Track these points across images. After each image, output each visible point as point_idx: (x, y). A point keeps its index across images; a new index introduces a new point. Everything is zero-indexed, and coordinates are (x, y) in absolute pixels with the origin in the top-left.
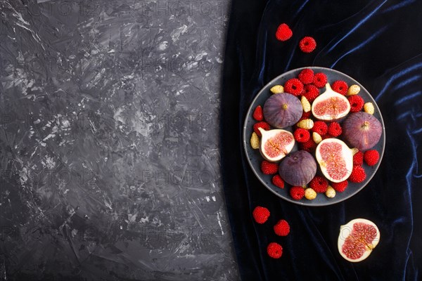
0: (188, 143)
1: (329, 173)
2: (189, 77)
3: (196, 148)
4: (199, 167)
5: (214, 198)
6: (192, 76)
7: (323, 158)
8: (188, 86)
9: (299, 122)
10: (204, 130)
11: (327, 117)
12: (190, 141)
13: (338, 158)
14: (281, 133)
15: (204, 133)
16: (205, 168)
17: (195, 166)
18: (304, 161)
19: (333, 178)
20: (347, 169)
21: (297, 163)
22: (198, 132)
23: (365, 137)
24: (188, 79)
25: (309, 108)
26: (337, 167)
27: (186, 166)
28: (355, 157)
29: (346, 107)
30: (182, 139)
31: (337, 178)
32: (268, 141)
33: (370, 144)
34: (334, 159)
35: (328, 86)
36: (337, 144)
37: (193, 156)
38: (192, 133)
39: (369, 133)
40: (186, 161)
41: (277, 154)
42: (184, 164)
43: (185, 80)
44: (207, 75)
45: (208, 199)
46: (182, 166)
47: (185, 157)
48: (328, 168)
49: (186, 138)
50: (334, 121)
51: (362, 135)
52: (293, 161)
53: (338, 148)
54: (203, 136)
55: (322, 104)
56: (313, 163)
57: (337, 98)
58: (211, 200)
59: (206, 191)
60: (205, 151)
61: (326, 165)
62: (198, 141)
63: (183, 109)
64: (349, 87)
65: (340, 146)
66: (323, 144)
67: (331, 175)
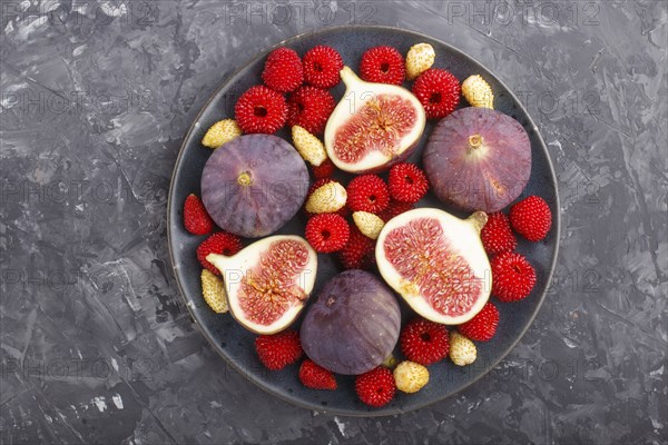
0: (34, 249)
1: (434, 306)
2: (26, 61)
3: (59, 260)
4: (69, 315)
5: (118, 401)
6: (35, 58)
7: (404, 274)
8: (24, 86)
9: (307, 199)
10: (80, 208)
11: (374, 159)
12: (41, 244)
13: (442, 257)
14: (273, 247)
15: (80, 216)
16: (88, 317)
17: (59, 315)
18: (354, 301)
19: (452, 314)
20: (477, 275)
21: (337, 314)
22: (61, 215)
23: (486, 175)
24: (24, 67)
25: (321, 151)
26: (447, 282)
27: (34, 313)
28: (486, 237)
29: (413, 114)
30: (16, 241)
31: (460, 310)
32: (244, 281)
33: (509, 186)
34: (433, 262)
35: (347, 75)
36: (424, 221)
37: (49, 284)
38: (45, 220)
39: (492, 163)
40: (33, 300)
41: (280, 309)
42: (26, 311)
43: (14, 71)
44: (77, 52)
45: (101, 405)
46: (20, 316)
47: (29, 290)
48: (426, 293)
49: (28, 234)
50: (397, 161)
51: (479, 171)
52: (328, 311)
53: (432, 230)
54: (77, 225)
55: (350, 130)
56: (380, 298)
57: (380, 98)
58: (111, 405)
59: (93, 382)
60: (85, 269)
61: (417, 288)
62: (62, 241)
63: (13, 152)
64: (405, 56)
65: (436, 222)
66: (389, 236)
67: (441, 311)
